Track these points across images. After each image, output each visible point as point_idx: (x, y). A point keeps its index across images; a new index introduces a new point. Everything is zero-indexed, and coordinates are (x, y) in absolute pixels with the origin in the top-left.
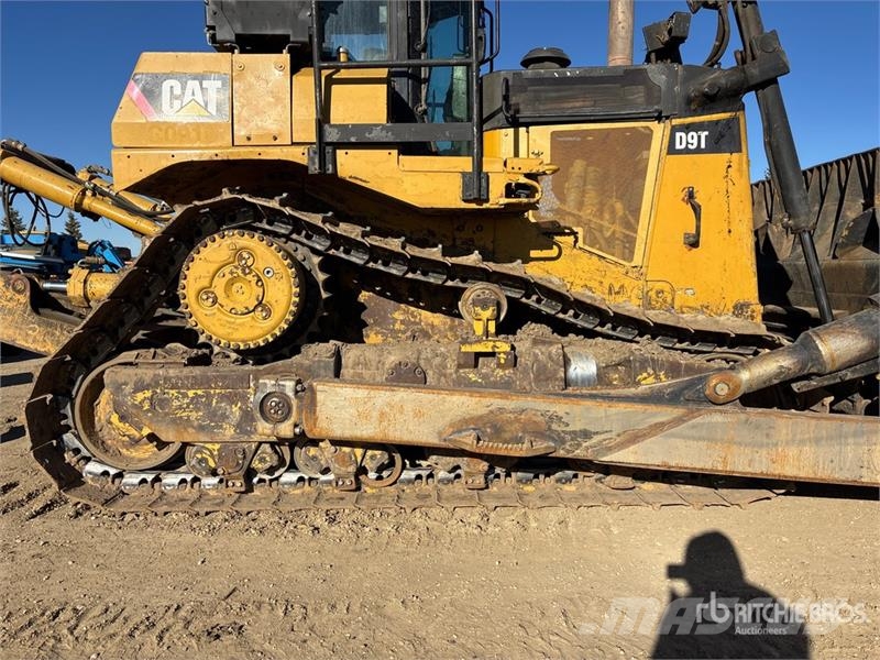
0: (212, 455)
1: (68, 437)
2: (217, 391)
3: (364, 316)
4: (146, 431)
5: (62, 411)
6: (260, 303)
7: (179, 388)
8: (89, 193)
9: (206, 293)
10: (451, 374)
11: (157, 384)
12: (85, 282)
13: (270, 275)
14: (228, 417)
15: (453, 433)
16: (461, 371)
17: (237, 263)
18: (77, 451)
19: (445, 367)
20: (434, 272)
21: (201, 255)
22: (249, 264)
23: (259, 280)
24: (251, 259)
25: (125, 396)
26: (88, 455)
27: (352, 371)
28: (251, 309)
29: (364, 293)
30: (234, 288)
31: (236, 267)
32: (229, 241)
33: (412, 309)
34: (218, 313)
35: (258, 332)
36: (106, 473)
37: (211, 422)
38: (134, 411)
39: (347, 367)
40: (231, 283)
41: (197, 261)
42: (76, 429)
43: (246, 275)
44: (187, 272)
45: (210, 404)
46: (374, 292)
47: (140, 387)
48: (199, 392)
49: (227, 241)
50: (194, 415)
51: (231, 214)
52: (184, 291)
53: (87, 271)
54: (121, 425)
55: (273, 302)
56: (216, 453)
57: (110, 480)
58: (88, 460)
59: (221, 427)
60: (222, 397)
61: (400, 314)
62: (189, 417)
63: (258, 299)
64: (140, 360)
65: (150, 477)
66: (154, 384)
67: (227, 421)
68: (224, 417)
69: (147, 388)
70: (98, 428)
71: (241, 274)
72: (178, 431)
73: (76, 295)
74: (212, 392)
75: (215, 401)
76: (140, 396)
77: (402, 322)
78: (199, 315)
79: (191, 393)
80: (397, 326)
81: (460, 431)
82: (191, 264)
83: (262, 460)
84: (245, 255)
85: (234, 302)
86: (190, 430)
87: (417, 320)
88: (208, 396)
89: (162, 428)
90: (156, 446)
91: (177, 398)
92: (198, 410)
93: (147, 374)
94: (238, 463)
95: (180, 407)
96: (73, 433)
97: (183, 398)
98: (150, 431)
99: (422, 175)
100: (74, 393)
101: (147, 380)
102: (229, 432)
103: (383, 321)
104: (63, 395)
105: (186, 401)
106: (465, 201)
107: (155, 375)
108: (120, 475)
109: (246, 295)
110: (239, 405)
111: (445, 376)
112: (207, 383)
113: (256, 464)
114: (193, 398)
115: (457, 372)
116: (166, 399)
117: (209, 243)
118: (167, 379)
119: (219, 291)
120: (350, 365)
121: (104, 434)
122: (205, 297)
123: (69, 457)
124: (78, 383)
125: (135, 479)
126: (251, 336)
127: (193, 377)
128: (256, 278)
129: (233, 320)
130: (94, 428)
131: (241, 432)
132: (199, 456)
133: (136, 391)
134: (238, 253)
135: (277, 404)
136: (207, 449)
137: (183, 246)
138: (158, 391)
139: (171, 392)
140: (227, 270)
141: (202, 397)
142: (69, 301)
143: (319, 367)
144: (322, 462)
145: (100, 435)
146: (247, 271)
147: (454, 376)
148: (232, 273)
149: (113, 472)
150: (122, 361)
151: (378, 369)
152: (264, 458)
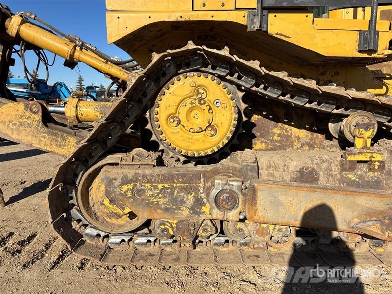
0: (171, 226)
1: (74, 212)
2: (178, 185)
3: (254, 131)
4: (127, 210)
5: (70, 195)
6: (210, 125)
7: (152, 182)
8: (78, 48)
9: (173, 117)
10: (336, 175)
11: (137, 180)
12: (77, 107)
13: (218, 105)
14: (185, 203)
15: (360, 223)
16: (344, 173)
17: (195, 97)
18: (79, 221)
19: (331, 170)
20: (326, 103)
21: (171, 90)
22: (203, 97)
23: (210, 109)
24: (205, 93)
25: (115, 187)
26: (87, 223)
27: (266, 172)
28: (204, 129)
29: (255, 116)
30: (192, 114)
31: (195, 100)
32: (191, 81)
33: (286, 126)
34: (181, 132)
35: (208, 145)
36: (99, 235)
37: (173, 205)
38: (121, 198)
39: (262, 169)
40: (190, 111)
41: (167, 95)
42: (79, 206)
43: (201, 105)
44: (159, 103)
45: (173, 193)
46: (262, 115)
47: (125, 181)
48: (166, 185)
49: (189, 80)
50: (162, 201)
51: (187, 61)
52: (157, 116)
53: (78, 100)
54: (111, 206)
55: (219, 125)
56: (175, 226)
57: (101, 239)
58: (86, 226)
59: (180, 209)
60: (182, 189)
61: (278, 130)
62: (158, 202)
63: (209, 122)
64: (123, 162)
65: (127, 239)
66: (135, 179)
67: (184, 205)
68: (183, 202)
69: (130, 182)
70: (91, 204)
71: (198, 105)
72: (151, 211)
73: (71, 115)
74: (175, 185)
75: (176, 191)
76: (125, 188)
77: (279, 135)
78: (167, 132)
79: (160, 186)
80: (276, 138)
81: (364, 222)
82: (162, 97)
83: (205, 230)
84: (201, 91)
85: (193, 124)
86: (159, 211)
87: (289, 134)
88: (172, 188)
89: (140, 209)
90: (129, 217)
91: (151, 189)
92: (164, 197)
93: (130, 173)
94: (190, 233)
95: (152, 196)
96: (77, 209)
97: (155, 189)
98: (131, 211)
99: (330, 32)
100: (77, 183)
101: (130, 176)
102: (185, 213)
103: (266, 134)
104: (71, 185)
105: (157, 191)
106: (360, 52)
107: (136, 174)
108: (107, 236)
109: (200, 119)
110: (193, 194)
111: (332, 176)
112: (172, 179)
113: (200, 233)
114: (162, 189)
115: (340, 173)
116: (143, 189)
117: (176, 82)
118: (144, 176)
119: (182, 117)
120: (265, 167)
121: (96, 209)
122: (172, 120)
123: (74, 225)
124: (80, 176)
125: (118, 239)
126: (202, 148)
127: (162, 175)
128: (208, 107)
129: (191, 137)
130: (89, 204)
131: (193, 213)
132: (163, 227)
133: (122, 184)
134: (197, 89)
135: (228, 198)
136: (169, 223)
137: (153, 84)
138: (138, 184)
139: (147, 185)
140: (188, 101)
141: (168, 188)
142: (66, 119)
143: (247, 169)
144: (245, 233)
145: (93, 209)
146: (202, 102)
147: (339, 176)
148: (191, 103)
149: (103, 234)
150: (109, 162)
151: (284, 170)
152: (206, 229)
